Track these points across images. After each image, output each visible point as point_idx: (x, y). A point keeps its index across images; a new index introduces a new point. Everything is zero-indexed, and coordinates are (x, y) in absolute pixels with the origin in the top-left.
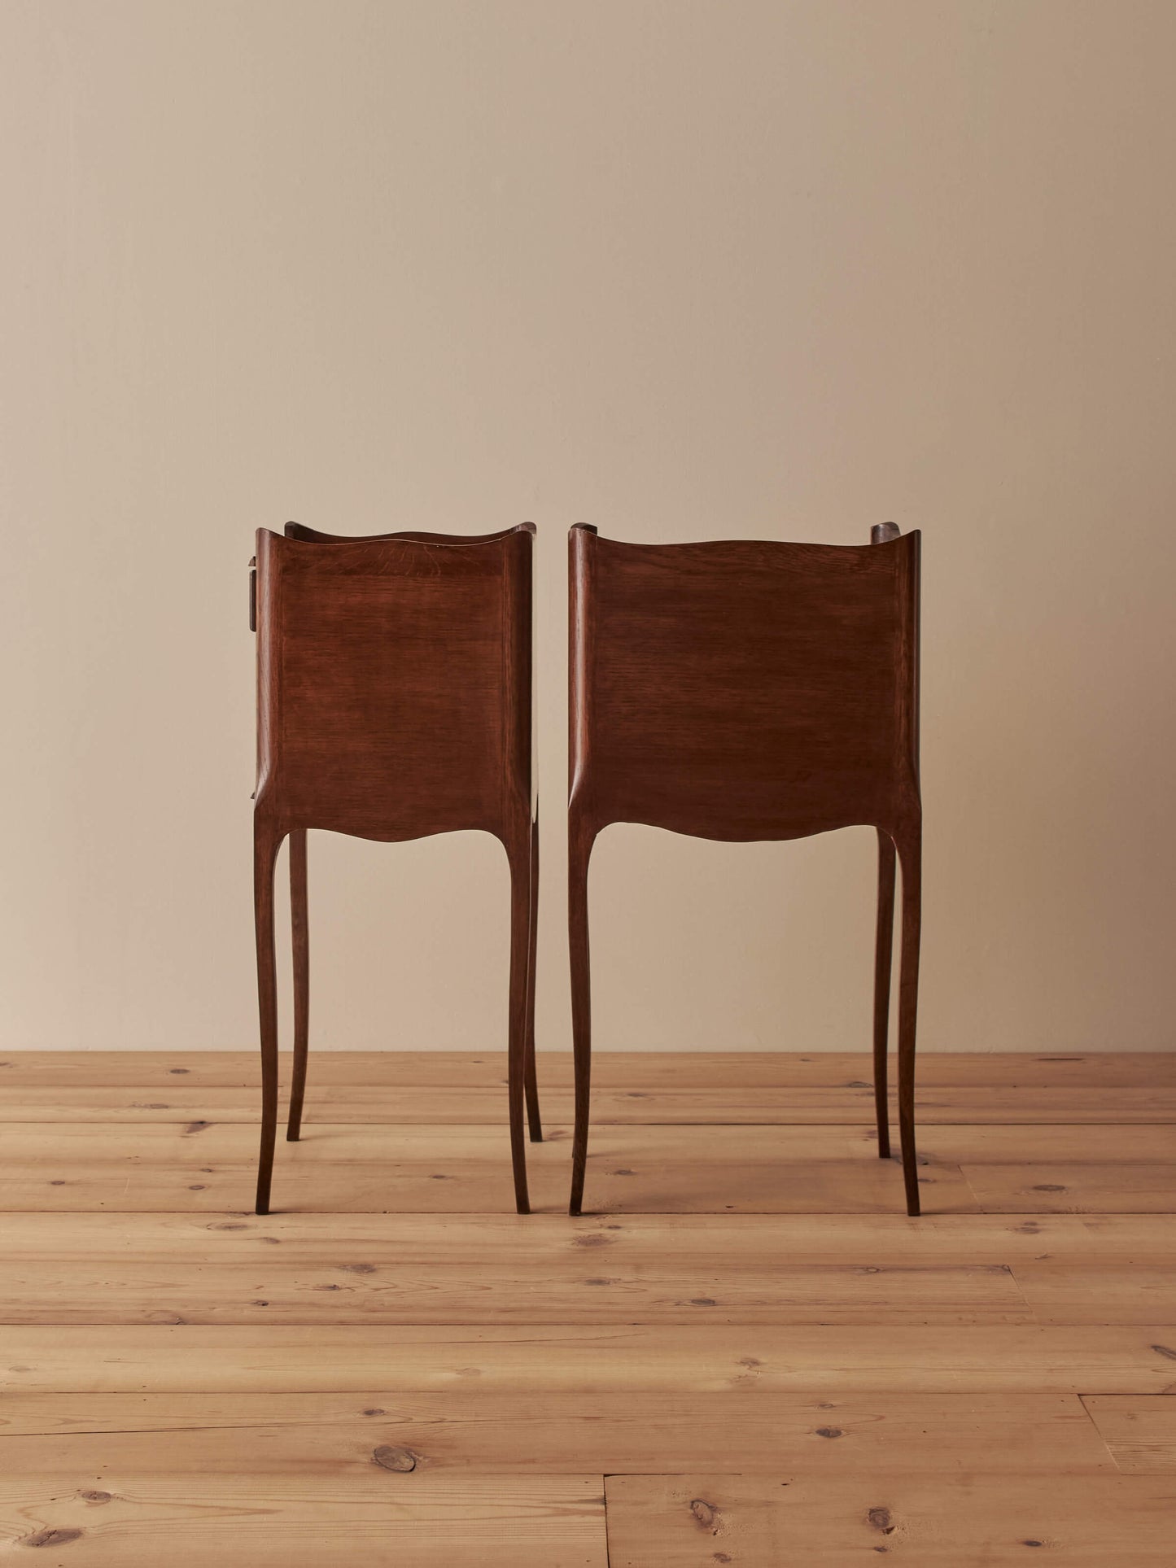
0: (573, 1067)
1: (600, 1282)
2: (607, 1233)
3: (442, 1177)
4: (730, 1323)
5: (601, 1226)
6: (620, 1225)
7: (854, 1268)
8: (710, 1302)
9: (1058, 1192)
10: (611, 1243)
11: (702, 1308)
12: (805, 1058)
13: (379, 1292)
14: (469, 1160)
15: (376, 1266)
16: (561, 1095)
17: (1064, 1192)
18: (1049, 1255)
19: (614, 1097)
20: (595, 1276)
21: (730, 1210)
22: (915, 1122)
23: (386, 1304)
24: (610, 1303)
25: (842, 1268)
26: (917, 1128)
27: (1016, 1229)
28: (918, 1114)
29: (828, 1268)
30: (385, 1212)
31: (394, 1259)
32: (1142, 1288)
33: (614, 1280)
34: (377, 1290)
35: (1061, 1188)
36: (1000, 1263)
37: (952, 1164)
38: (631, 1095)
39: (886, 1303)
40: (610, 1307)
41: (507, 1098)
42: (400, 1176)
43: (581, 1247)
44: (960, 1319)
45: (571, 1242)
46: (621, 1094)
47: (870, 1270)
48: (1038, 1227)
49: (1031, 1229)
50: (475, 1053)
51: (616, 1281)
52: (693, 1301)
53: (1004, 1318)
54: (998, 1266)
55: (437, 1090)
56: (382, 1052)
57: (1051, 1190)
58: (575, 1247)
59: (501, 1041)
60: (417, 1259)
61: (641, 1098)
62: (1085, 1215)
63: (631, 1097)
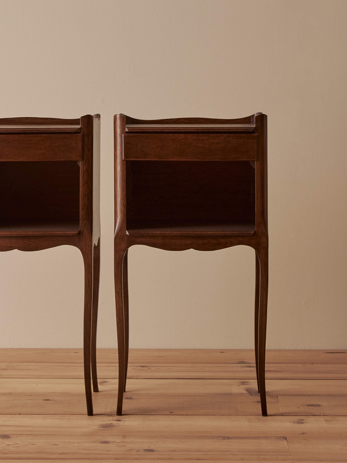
0: (118, 355)
1: (106, 442)
2: (115, 423)
3: (48, 400)
4: (158, 459)
5: (113, 420)
6: (121, 419)
7: (218, 437)
8: (152, 451)
9: (317, 407)
10: (115, 427)
11: (148, 453)
12: (222, 351)
13: (9, 446)
14: (62, 393)
15: (11, 436)
16: (109, 366)
17: (320, 407)
18: (305, 433)
19: (133, 367)
20: (104, 440)
21: (171, 413)
22: (265, 378)
23: (11, 451)
24: (108, 451)
25: (213, 437)
26: (266, 381)
27: (294, 422)
28: (267, 375)
29: (207, 437)
30: (20, 414)
31: (19, 433)
32: (342, 446)
33: (112, 441)
34: (8, 445)
35: (319, 406)
36: (283, 436)
37: (276, 395)
38: (141, 366)
39: (228, 451)
40: (108, 452)
41: (83, 368)
42: (30, 400)
43: (102, 428)
44: (259, 458)
45: (98, 426)
46: (137, 366)
47: (226, 438)
48: (304, 421)
49: (301, 422)
50: (74, 349)
51: (113, 442)
52: (145, 450)
53: (278, 458)
54: (282, 437)
55: (54, 364)
56: (35, 348)
57: (314, 406)
58: (99, 428)
59: (80, 344)
60: (30, 433)
61: (144, 368)
62: (327, 416)
63: (141, 368)
